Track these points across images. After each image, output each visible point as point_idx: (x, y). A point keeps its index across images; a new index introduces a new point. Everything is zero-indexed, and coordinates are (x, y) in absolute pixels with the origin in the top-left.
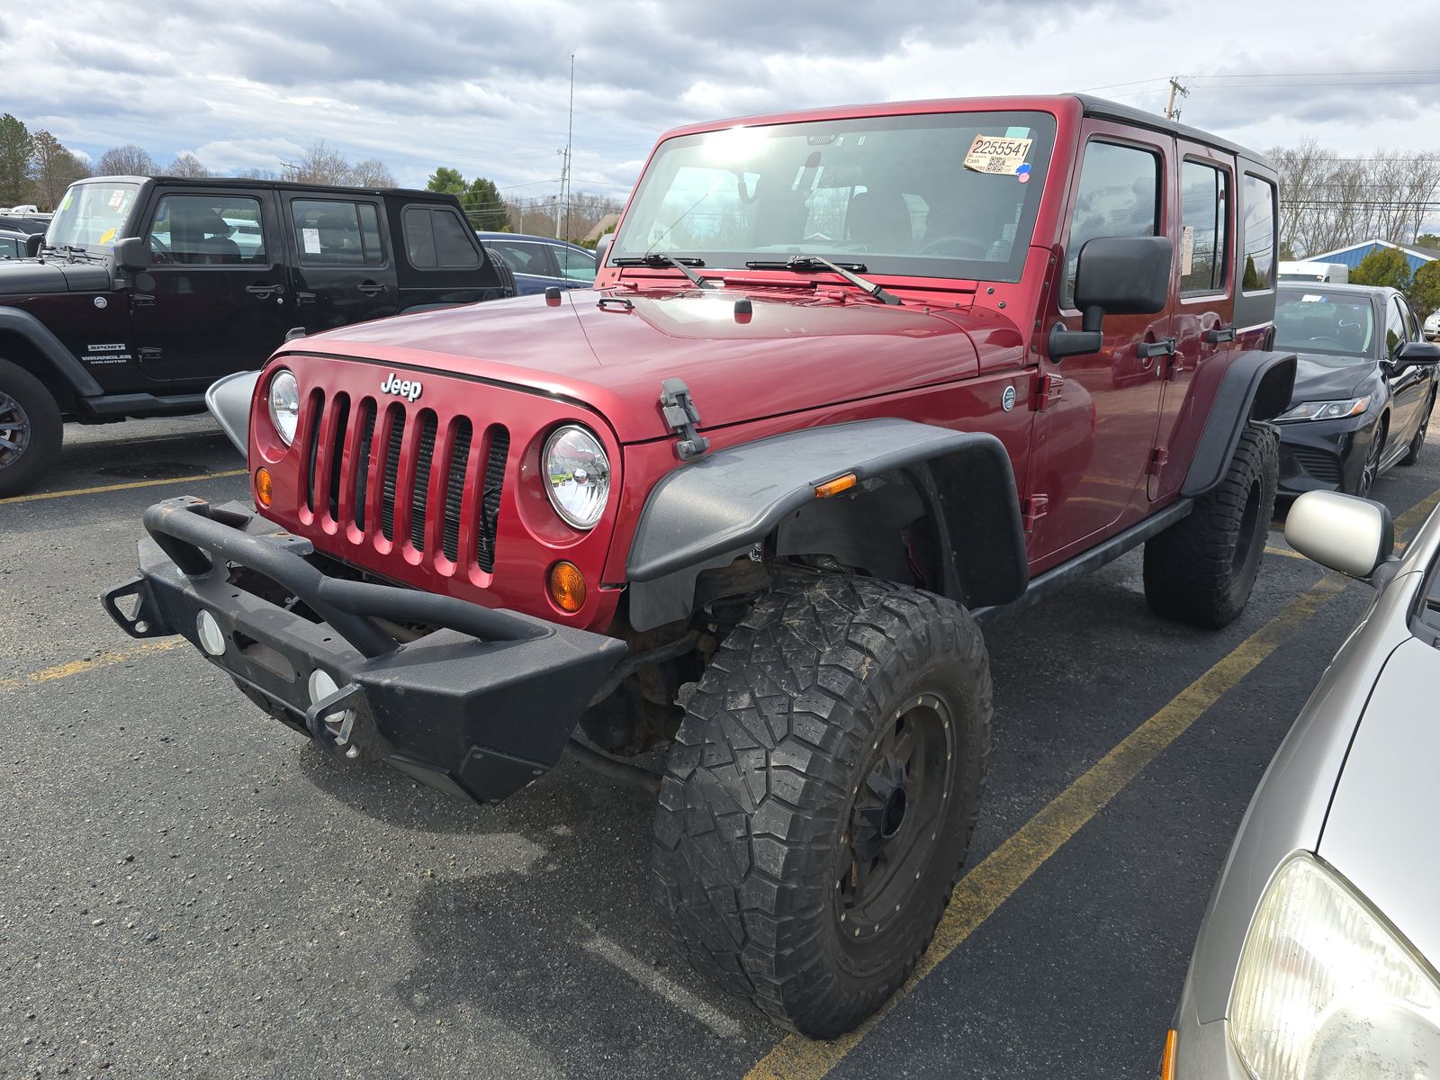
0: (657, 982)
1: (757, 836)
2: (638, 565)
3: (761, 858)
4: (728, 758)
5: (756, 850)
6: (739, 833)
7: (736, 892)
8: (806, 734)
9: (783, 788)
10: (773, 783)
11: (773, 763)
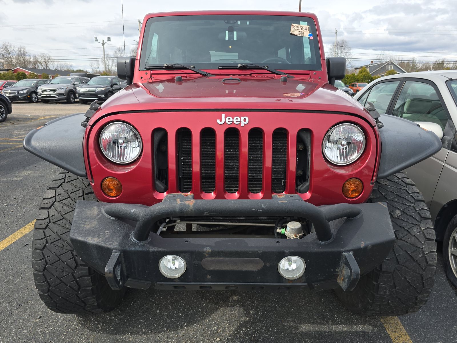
0: (335, 328)
1: (427, 254)
2: (384, 172)
3: (430, 260)
4: (406, 233)
5: (428, 259)
6: (420, 256)
7: (422, 276)
8: (426, 216)
9: (430, 235)
10: (426, 235)
11: (423, 229)
